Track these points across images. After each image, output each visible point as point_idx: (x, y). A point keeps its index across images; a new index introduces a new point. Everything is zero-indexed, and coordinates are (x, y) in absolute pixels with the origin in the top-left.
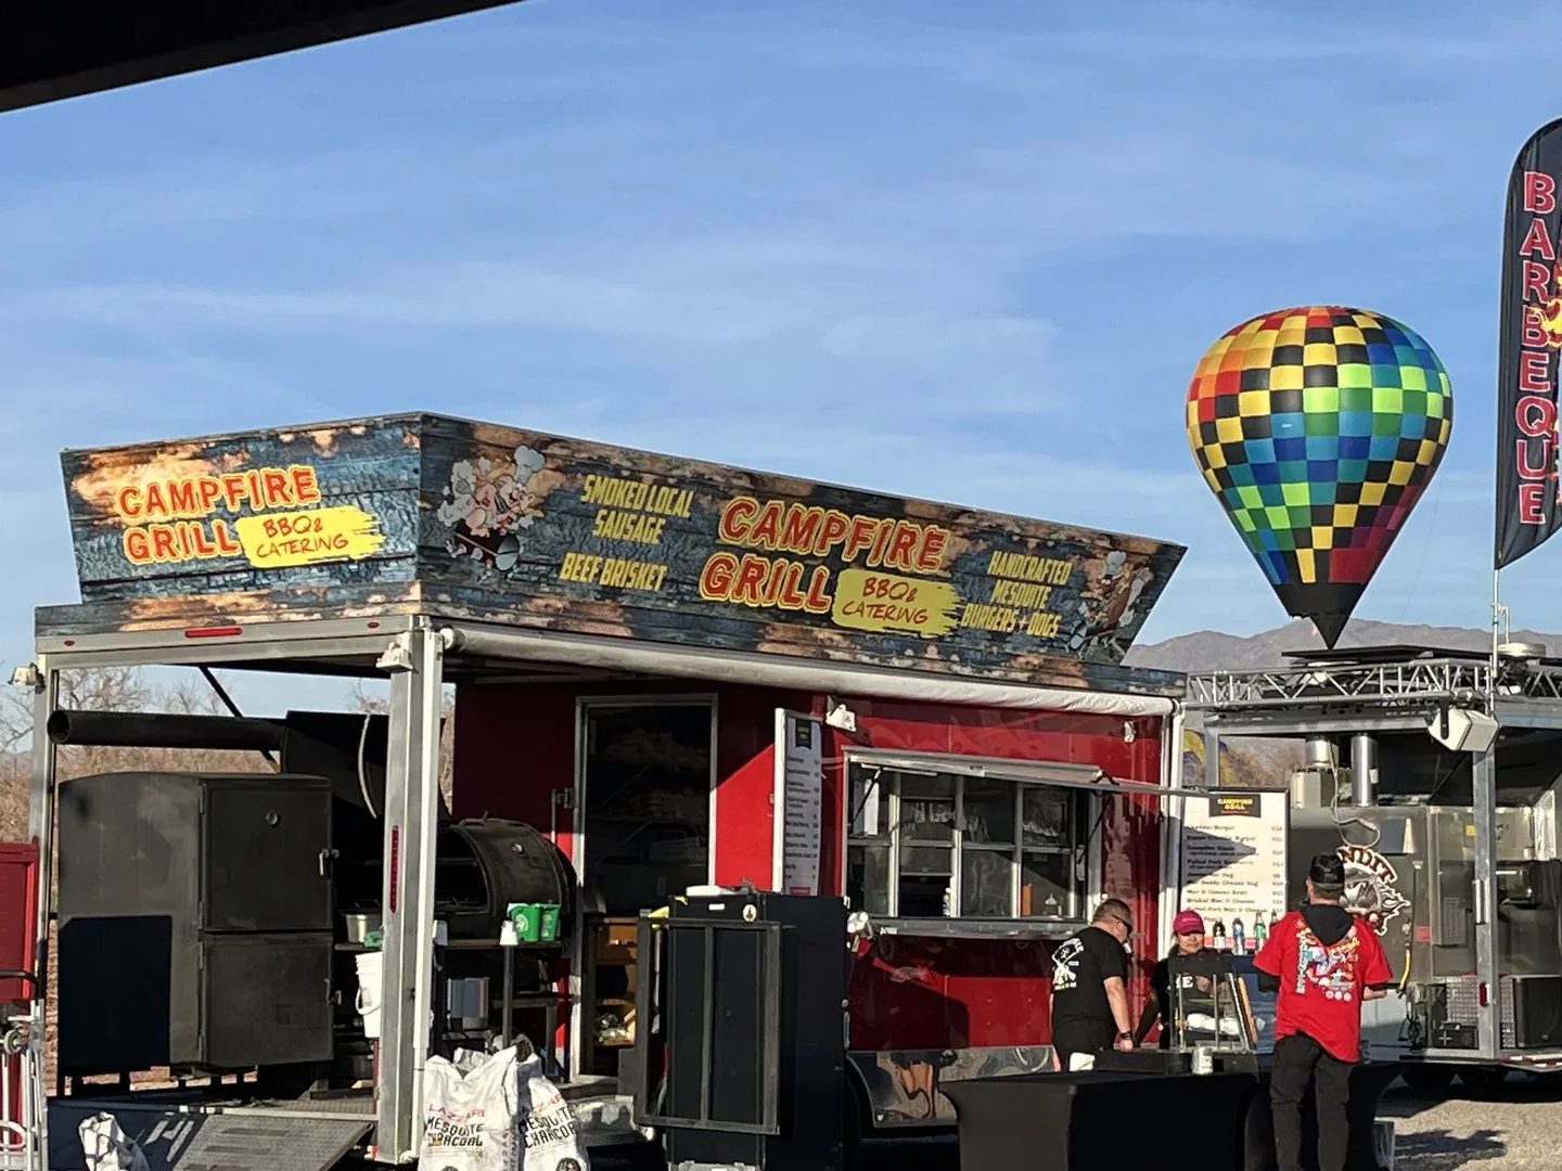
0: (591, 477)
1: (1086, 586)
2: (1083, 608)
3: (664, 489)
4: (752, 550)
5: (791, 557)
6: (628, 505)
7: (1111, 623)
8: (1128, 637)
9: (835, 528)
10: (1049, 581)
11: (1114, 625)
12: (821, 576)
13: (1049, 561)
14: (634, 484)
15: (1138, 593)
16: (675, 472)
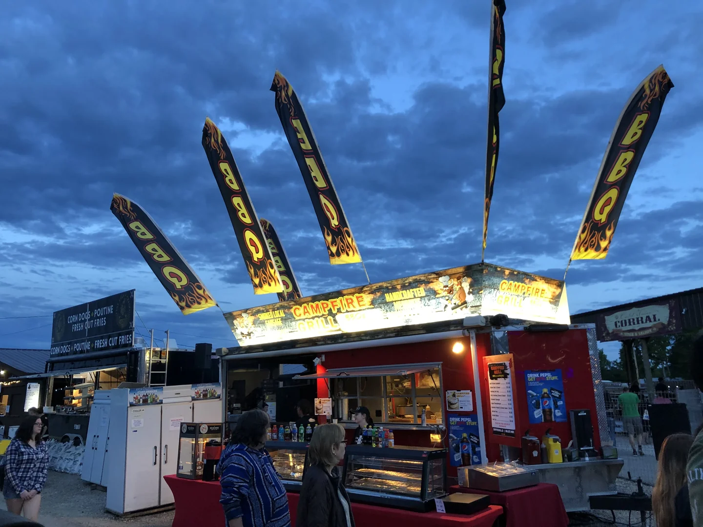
0: (259, 315)
1: (437, 293)
2: (441, 300)
3: (275, 311)
4: (307, 318)
5: (318, 317)
6: (270, 318)
7: (462, 302)
8: (478, 304)
9: (325, 305)
10: (416, 296)
11: (465, 303)
12: (330, 319)
13: (411, 290)
14: (269, 313)
15: (469, 287)
16: (276, 307)
